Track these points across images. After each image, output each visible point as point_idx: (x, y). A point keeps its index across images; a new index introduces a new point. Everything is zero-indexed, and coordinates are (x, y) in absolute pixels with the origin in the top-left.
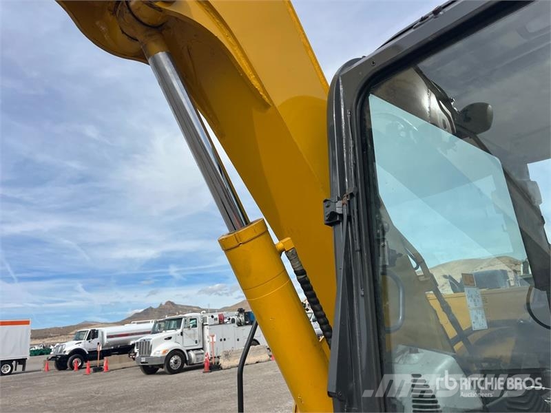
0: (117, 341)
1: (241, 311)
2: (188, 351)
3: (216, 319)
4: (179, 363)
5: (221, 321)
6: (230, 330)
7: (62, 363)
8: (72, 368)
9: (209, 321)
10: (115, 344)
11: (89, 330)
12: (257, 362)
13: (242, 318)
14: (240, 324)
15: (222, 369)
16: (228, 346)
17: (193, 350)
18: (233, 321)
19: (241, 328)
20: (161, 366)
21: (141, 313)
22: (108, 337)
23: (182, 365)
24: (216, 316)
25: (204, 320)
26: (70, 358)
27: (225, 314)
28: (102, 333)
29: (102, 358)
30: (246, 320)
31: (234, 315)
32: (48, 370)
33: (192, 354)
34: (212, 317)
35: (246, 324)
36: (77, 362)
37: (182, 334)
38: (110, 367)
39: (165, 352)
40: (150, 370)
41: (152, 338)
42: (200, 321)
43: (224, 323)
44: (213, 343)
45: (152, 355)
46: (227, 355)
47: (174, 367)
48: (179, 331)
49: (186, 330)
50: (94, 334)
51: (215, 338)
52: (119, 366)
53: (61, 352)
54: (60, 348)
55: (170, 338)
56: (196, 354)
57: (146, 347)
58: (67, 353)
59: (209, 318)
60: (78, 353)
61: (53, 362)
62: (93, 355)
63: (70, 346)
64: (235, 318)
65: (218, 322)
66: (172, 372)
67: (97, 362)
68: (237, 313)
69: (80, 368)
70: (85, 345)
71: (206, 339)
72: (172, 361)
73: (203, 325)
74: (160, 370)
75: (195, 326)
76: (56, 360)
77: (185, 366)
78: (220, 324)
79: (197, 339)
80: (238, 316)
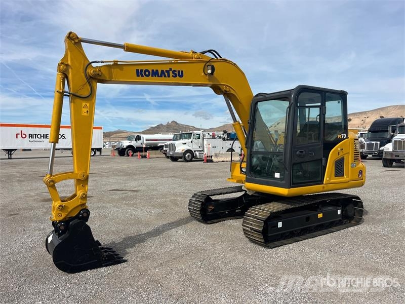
0: (151, 143)
1: (225, 132)
2: (195, 151)
3: (211, 135)
4: (190, 157)
5: (214, 137)
6: (218, 142)
7: (122, 152)
8: (129, 156)
9: (207, 136)
10: (150, 144)
11: (136, 135)
12: (223, 161)
13: (226, 136)
14: (224, 139)
15: (213, 162)
16: (217, 151)
17: (198, 151)
18: (220, 137)
19: (225, 141)
20: (181, 158)
21: (155, 127)
22: (146, 140)
23: (192, 158)
24: (211, 134)
25: (204, 135)
26: (127, 150)
27: (216, 133)
28: (143, 138)
29: (146, 151)
30: (228, 137)
31: (221, 134)
32: (114, 156)
33: (197, 153)
34: (209, 134)
35: (228, 140)
36: (131, 152)
37: (192, 142)
38: (151, 156)
39: (183, 150)
40: (174, 159)
41: (176, 143)
42: (201, 135)
43: (215, 138)
44: (209, 148)
45: (176, 151)
46: (216, 155)
47: (187, 159)
48: (190, 140)
49: (194, 140)
50: (138, 138)
51: (210, 146)
52: (155, 156)
53: (121, 146)
54: (120, 144)
55: (185, 144)
56: (199, 154)
57: (173, 147)
58: (125, 147)
59: (207, 135)
60: (130, 147)
61: (117, 151)
62: (140, 149)
63: (126, 143)
64: (222, 136)
65: (212, 137)
66: (187, 161)
67: (144, 154)
68: (222, 133)
69: (132, 155)
70: (134, 143)
71: (205, 145)
72: (186, 156)
73: (203, 138)
74: (179, 160)
75: (199, 138)
76: (119, 151)
77: (193, 159)
78: (213, 138)
79: (200, 145)
80: (223, 135)
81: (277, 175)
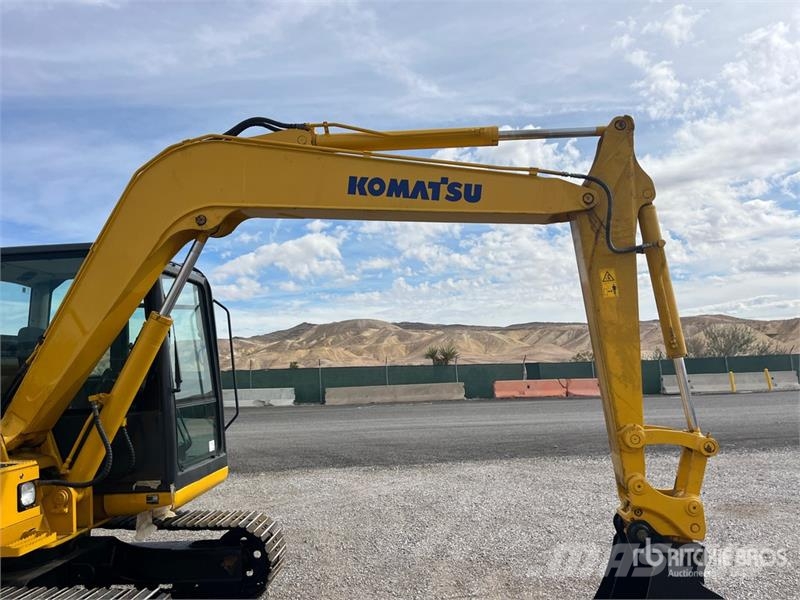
81: (212, 446)
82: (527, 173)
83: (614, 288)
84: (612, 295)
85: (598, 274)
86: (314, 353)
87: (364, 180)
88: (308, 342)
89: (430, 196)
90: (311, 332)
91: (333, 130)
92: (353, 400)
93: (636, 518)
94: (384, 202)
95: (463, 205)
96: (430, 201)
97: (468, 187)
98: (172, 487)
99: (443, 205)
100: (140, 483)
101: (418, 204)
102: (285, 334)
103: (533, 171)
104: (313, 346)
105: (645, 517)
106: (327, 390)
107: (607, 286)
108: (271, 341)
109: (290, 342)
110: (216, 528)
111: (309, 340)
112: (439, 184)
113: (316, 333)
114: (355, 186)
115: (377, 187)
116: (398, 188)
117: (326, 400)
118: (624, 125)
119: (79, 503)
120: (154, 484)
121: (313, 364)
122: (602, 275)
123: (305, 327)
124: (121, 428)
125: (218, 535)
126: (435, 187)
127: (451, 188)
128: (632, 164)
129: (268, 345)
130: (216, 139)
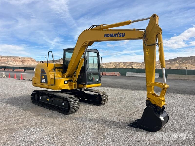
81: (97, 80)
82: (133, 30)
83: (149, 53)
84: (148, 54)
85: (146, 50)
86: (180, 65)
87: (107, 34)
88: (179, 62)
89: (116, 36)
90: (180, 60)
91: (104, 25)
92: (175, 78)
93: (148, 100)
94: (109, 38)
95: (122, 38)
96: (116, 37)
97: (123, 34)
98: (86, 84)
99: (118, 38)
100: (83, 83)
101: (114, 38)
102: (172, 60)
103: (134, 29)
104: (181, 63)
105: (150, 100)
106: (168, 75)
107: (147, 53)
108: (169, 62)
109: (174, 62)
110: (97, 93)
111: (180, 62)
112: (118, 34)
113: (182, 60)
114: (105, 36)
115: (108, 35)
116: (112, 35)
117: (168, 77)
118: (154, 16)
119: (74, 85)
120: (84, 84)
121: (179, 68)
122: (147, 50)
123: (179, 58)
124: (79, 75)
125: (97, 94)
126: (117, 34)
127: (120, 35)
128: (155, 25)
129: (167, 63)
130: (88, 29)
